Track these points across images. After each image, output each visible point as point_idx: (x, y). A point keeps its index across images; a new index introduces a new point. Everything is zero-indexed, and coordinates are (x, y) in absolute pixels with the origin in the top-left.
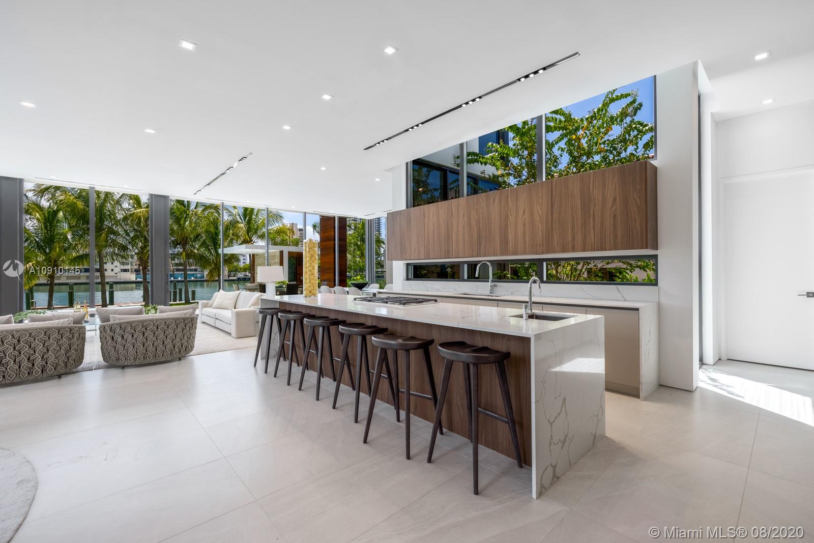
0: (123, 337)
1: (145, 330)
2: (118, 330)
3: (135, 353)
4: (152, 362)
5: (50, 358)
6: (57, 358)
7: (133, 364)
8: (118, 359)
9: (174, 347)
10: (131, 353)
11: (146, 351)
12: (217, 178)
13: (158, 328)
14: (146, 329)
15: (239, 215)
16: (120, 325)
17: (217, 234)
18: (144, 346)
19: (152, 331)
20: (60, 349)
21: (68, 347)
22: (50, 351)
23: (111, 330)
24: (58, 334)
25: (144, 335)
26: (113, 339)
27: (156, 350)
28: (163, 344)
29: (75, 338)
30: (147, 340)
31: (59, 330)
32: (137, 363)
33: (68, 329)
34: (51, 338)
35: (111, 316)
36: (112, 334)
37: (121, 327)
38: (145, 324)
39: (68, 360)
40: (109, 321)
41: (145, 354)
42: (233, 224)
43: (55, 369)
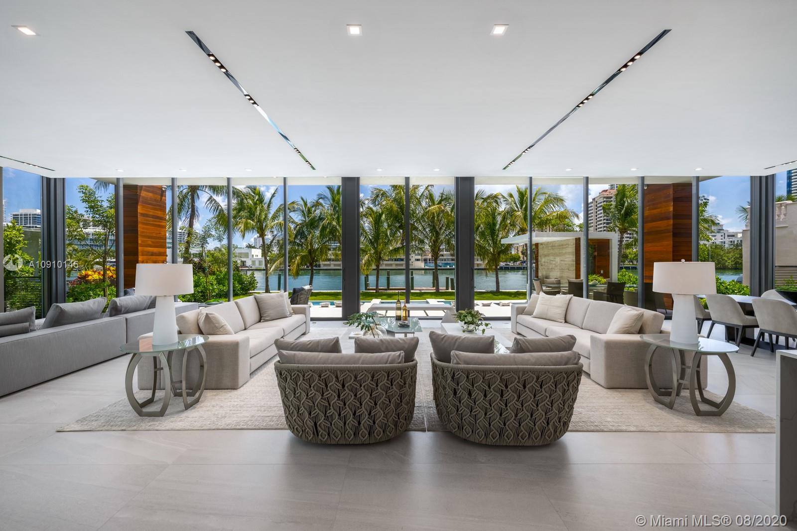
0: (470, 394)
1: (504, 389)
2: (463, 382)
3: (488, 426)
4: (512, 444)
5: (378, 415)
6: (386, 416)
7: (484, 442)
8: (461, 427)
9: (548, 424)
10: (481, 424)
11: (505, 424)
12: (568, 115)
13: (525, 387)
14: (506, 387)
15: (515, 203)
16: (468, 373)
17: (494, 225)
18: (501, 415)
19: (515, 390)
20: (390, 402)
21: (399, 399)
22: (378, 406)
23: (453, 378)
24: (388, 380)
25: (502, 396)
26: (455, 393)
27: (520, 425)
28: (532, 415)
29: (407, 385)
30: (506, 406)
31: (388, 372)
32: (489, 442)
33: (399, 372)
34: (379, 385)
35: (453, 353)
36: (455, 386)
37: (468, 377)
38: (505, 377)
39: (399, 419)
40: (449, 362)
41: (502, 429)
42: (510, 213)
43: (383, 431)
